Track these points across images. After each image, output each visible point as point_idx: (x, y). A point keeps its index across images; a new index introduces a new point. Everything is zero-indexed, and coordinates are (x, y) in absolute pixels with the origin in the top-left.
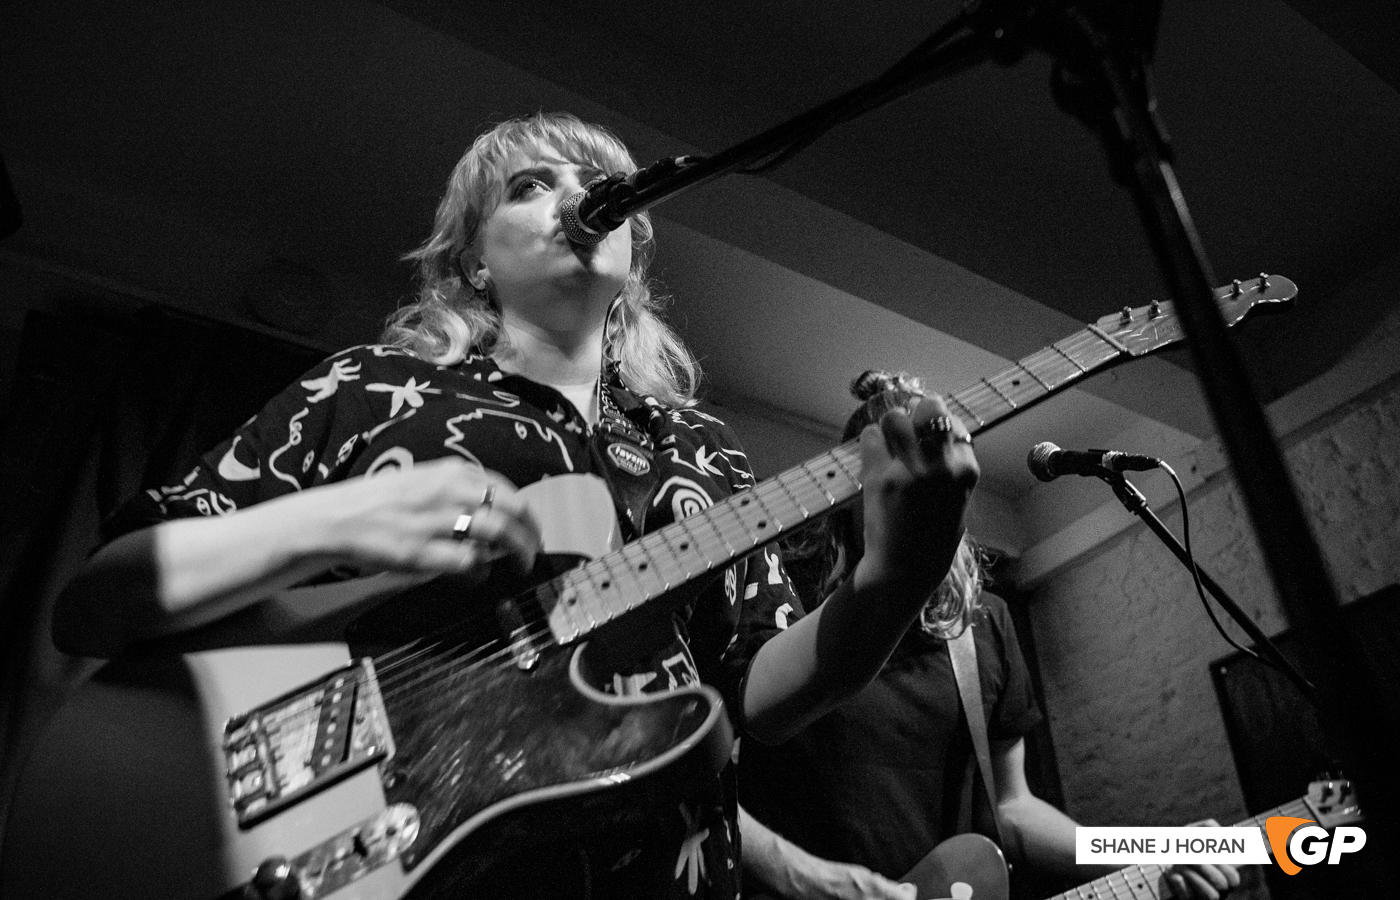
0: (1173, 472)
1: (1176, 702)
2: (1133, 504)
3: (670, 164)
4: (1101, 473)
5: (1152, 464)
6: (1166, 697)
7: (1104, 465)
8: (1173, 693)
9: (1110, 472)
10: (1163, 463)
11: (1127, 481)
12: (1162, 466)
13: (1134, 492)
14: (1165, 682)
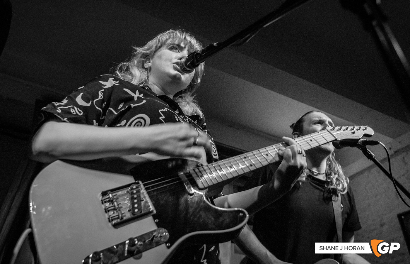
0: (384, 146)
1: (385, 227)
2: (370, 157)
3: (212, 46)
4: (358, 146)
5: (377, 143)
6: (382, 225)
7: (359, 143)
8: (384, 224)
9: (361, 145)
10: (381, 143)
11: (368, 149)
12: (380, 144)
13: (370, 153)
14: (381, 220)
